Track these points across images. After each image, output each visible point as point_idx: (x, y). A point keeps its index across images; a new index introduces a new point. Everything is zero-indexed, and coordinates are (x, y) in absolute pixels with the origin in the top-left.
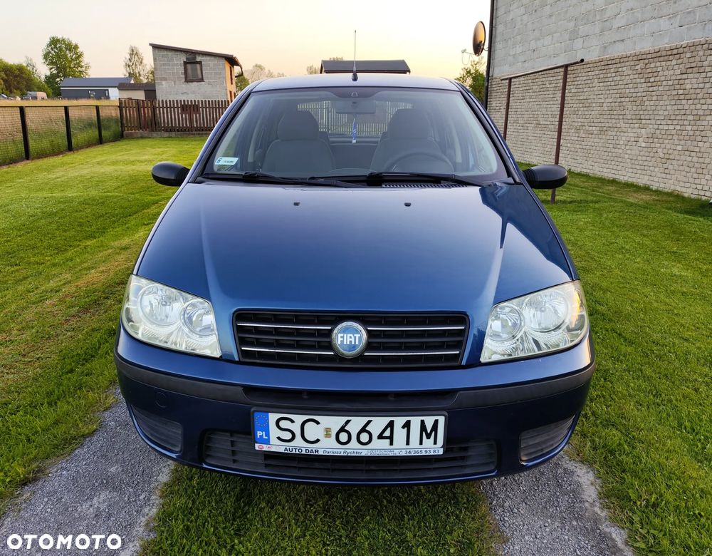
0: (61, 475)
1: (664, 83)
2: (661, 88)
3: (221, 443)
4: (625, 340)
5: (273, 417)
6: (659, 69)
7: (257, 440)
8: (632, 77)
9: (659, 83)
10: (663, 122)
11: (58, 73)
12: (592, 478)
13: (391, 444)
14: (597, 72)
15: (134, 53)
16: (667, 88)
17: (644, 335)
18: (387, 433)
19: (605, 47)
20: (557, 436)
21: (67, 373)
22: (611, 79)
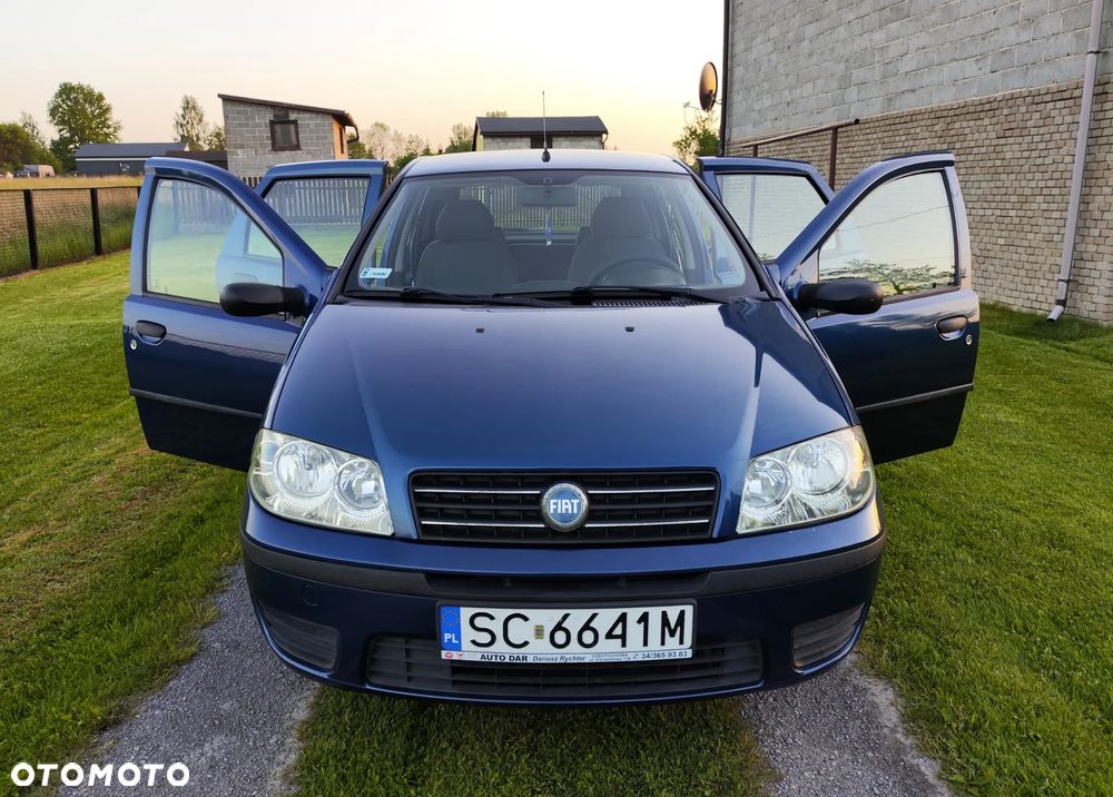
0: (153, 716)
1: (975, 150)
2: (971, 158)
3: (392, 654)
4: (932, 512)
5: (466, 613)
6: (967, 131)
7: (444, 646)
8: (929, 141)
9: (968, 151)
10: (977, 205)
11: (72, 136)
12: (892, 697)
13: (624, 645)
14: (880, 135)
15: (189, 106)
16: (979, 157)
17: (958, 506)
18: (618, 631)
19: (890, 100)
20: (841, 634)
21: (141, 578)
22: (900, 145)
